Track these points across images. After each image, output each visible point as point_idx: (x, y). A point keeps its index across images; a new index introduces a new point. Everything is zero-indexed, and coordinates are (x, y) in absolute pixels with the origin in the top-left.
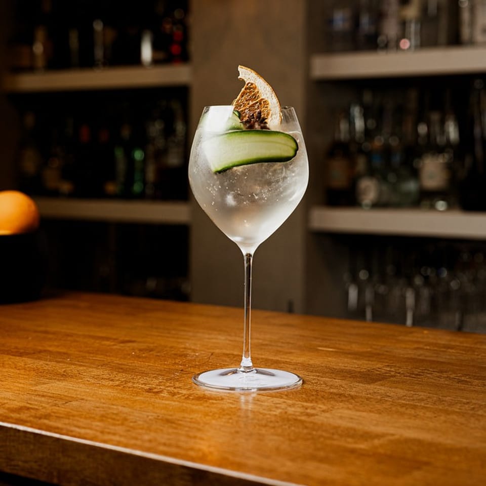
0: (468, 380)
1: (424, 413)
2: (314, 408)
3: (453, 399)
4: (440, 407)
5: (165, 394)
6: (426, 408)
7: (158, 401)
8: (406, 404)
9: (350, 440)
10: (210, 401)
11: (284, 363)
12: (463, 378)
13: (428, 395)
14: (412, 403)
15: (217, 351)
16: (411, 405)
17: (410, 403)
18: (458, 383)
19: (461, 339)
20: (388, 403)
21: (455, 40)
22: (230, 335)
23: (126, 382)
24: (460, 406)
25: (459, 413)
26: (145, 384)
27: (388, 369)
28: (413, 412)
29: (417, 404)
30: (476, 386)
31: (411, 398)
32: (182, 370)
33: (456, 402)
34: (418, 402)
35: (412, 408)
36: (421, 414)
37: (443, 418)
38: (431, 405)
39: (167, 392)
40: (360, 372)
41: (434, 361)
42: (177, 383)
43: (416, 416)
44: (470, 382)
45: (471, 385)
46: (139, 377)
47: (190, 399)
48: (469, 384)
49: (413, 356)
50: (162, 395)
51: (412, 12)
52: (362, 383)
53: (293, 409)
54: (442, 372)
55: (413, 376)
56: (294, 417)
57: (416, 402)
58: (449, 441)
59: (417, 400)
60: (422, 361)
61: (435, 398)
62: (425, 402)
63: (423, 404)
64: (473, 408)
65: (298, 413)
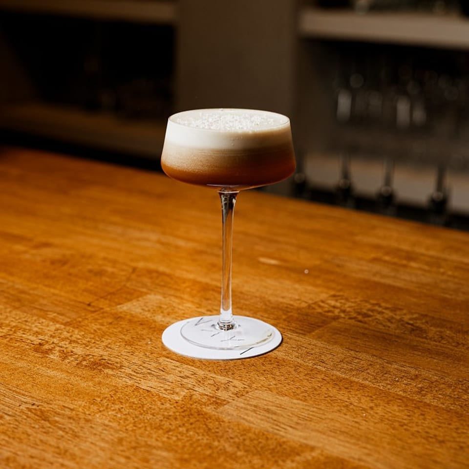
0: (423, 326)
1: (359, 399)
2: (226, 388)
3: (400, 368)
5: (55, 356)
6: (364, 387)
7: (43, 370)
8: (341, 380)
10: (106, 371)
11: (213, 290)
12: (418, 323)
15: (141, 265)
18: (411, 333)
19: (429, 242)
20: (320, 377)
22: (164, 233)
23: (17, 329)
25: (401, 398)
26: (37, 333)
27: (333, 303)
32: (89, 305)
39: (60, 351)
40: (298, 309)
41: (390, 286)
42: (76, 331)
45: (425, 338)
46: (35, 318)
47: (82, 365)
48: (424, 335)
49: (365, 276)
50: (52, 356)
52: (297, 333)
55: (360, 317)
56: (198, 407)
57: (353, 375)
59: (355, 369)
60: (377, 285)
61: (378, 366)
62: (365, 374)
63: (361, 380)
64: (421, 389)
65: (205, 397)
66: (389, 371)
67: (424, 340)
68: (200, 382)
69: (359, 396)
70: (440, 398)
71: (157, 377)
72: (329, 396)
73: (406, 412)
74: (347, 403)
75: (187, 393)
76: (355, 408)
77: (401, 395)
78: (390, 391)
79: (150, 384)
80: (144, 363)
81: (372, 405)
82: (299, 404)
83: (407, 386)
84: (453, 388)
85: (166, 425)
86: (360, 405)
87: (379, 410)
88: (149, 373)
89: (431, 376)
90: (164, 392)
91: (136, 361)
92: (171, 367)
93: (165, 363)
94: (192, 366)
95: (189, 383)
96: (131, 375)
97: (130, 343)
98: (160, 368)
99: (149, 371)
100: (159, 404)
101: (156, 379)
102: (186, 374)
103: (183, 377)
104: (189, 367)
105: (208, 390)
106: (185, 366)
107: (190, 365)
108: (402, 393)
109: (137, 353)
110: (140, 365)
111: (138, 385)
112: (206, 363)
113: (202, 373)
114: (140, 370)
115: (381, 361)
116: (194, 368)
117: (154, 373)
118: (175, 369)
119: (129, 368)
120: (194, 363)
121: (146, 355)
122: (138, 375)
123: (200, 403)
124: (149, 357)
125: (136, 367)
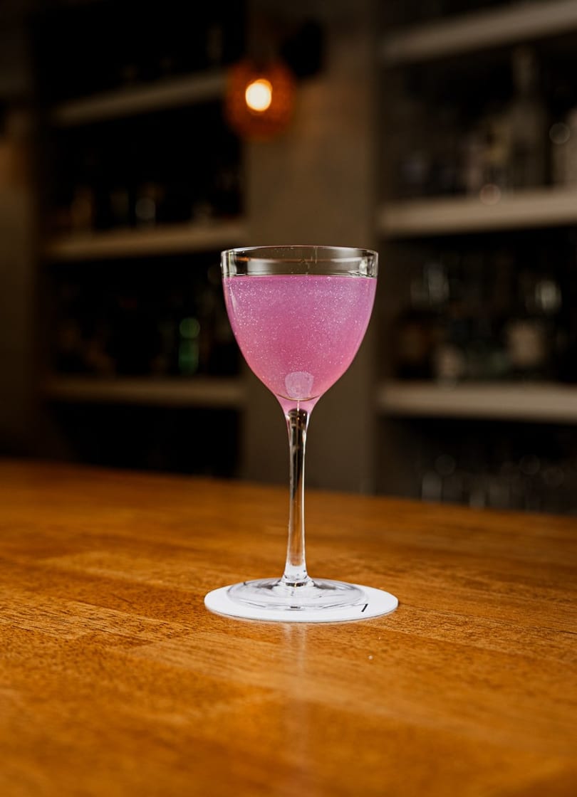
0: (485, 581)
1: (368, 642)
2: (155, 629)
9: (164, 702)
12: (478, 579)
18: (465, 586)
21: (548, 179)
25: (436, 643)
27: (354, 561)
30: (494, 591)
36: (359, 644)
43: (345, 650)
44: (487, 585)
45: (487, 590)
48: (485, 588)
51: (498, 154)
54: (444, 567)
55: (392, 573)
56: (100, 647)
58: (382, 711)
64: (471, 634)
65: (117, 637)
66: (423, 618)
67: (483, 592)
68: (117, 623)
69: (368, 639)
70: (501, 643)
71: (53, 618)
72: (318, 639)
73: (442, 656)
74: (344, 646)
75: (89, 633)
76: (356, 651)
77: (436, 640)
78: (420, 635)
79: (37, 624)
80: (41, 606)
81: (385, 648)
82: (265, 646)
83: (448, 632)
84: (523, 634)
85: (35, 662)
86: (367, 648)
87: (397, 654)
88: (42, 615)
89: (489, 623)
90: (54, 632)
91: (31, 604)
92: (81, 610)
93: (74, 606)
94: (115, 609)
95: (99, 624)
96: (14, 616)
97: (33, 590)
98: (63, 611)
99: (44, 613)
100: (37, 643)
101: (48, 620)
102: (100, 616)
103: (93, 619)
104: (110, 610)
105: (125, 632)
106: (103, 609)
107: (111, 608)
108: (438, 638)
109: (38, 597)
110: (34, 608)
111: (15, 625)
112: (138, 607)
113: (125, 615)
114: (30, 612)
115: (412, 609)
116: (115, 611)
117: (51, 615)
118: (85, 612)
119: (14, 610)
120: (118, 607)
121: (49, 600)
122: (24, 616)
123: (104, 643)
124: (53, 601)
125: (26, 609)
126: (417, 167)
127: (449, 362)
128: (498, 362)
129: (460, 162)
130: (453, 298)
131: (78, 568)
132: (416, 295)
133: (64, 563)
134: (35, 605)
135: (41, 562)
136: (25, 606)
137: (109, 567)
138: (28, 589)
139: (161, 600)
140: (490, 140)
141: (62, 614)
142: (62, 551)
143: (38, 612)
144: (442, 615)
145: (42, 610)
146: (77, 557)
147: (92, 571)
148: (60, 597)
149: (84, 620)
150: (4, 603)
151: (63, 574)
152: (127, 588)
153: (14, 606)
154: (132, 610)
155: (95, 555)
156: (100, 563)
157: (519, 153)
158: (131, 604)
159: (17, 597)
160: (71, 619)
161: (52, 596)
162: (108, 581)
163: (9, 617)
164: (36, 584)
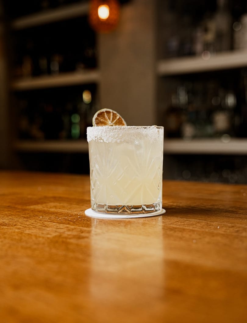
0: (234, 210)
4: (207, 230)
6: (193, 231)
8: (176, 228)
12: (230, 209)
13: (199, 221)
14: (181, 227)
16: (180, 228)
17: (180, 227)
21: (232, 47)
24: (226, 229)
28: (180, 234)
29: (186, 228)
30: (240, 214)
31: (183, 224)
33: (222, 226)
34: (188, 226)
35: (180, 231)
36: (187, 236)
37: (207, 239)
38: (199, 228)
43: (181, 238)
44: (236, 212)
53: (69, 233)
56: (64, 240)
57: (186, 226)
59: (187, 224)
61: (204, 223)
62: (194, 226)
63: (191, 228)
68: (70, 230)
71: (39, 229)
75: (58, 234)
78: (213, 232)
79: (33, 231)
80: (33, 224)
82: (143, 237)
85: (35, 247)
86: (191, 237)
88: (34, 228)
91: (28, 223)
92: (51, 225)
93: (48, 224)
94: (67, 224)
95: (62, 231)
96: (20, 228)
97: (27, 218)
98: (43, 225)
99: (34, 227)
100: (34, 238)
101: (37, 229)
102: (62, 227)
103: (58, 229)
104: (65, 225)
105: (75, 233)
106: (62, 225)
107: (65, 224)
108: (223, 233)
109: (30, 221)
110: (30, 225)
111: (22, 232)
112: (78, 223)
113: (73, 227)
114: (28, 226)
115: (206, 221)
116: (68, 225)
117: (38, 227)
118: (53, 226)
119: (20, 226)
120: (69, 224)
121: (36, 221)
122: (26, 228)
123: (66, 238)
124: (37, 222)
125: (26, 225)
126: (174, 44)
127: (188, 130)
128: (209, 130)
129: (192, 41)
130: (189, 102)
131: (46, 209)
132: (174, 101)
133: (39, 207)
134: (30, 224)
135: (28, 207)
136: (25, 224)
137: (60, 208)
138: (25, 218)
139: (87, 220)
140: (206, 30)
141: (43, 227)
142: (37, 203)
143: (31, 226)
144: (220, 224)
145: (33, 226)
146: (44, 205)
147: (53, 210)
148: (40, 220)
149: (54, 229)
150: (15, 223)
151: (40, 211)
152: (71, 216)
153: (20, 224)
154: (75, 225)
155: (52, 204)
156: (55, 207)
157: (219, 36)
158: (74, 222)
159: (20, 220)
160: (48, 229)
161: (37, 220)
162: (61, 214)
163: (19, 229)
164: (28, 216)
